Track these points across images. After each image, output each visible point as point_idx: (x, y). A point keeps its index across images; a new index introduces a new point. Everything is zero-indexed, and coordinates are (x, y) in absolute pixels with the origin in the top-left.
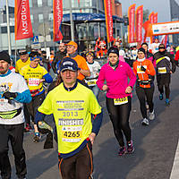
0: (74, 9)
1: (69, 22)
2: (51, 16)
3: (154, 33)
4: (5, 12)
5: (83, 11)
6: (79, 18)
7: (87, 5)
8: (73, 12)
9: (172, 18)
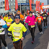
0: (21, 2)
1: (20, 6)
2: (15, 4)
3: (43, 8)
4: (2, 3)
5: (23, 3)
6: (22, 4)
7: (24, 1)
8: (21, 3)
9: (48, 4)
